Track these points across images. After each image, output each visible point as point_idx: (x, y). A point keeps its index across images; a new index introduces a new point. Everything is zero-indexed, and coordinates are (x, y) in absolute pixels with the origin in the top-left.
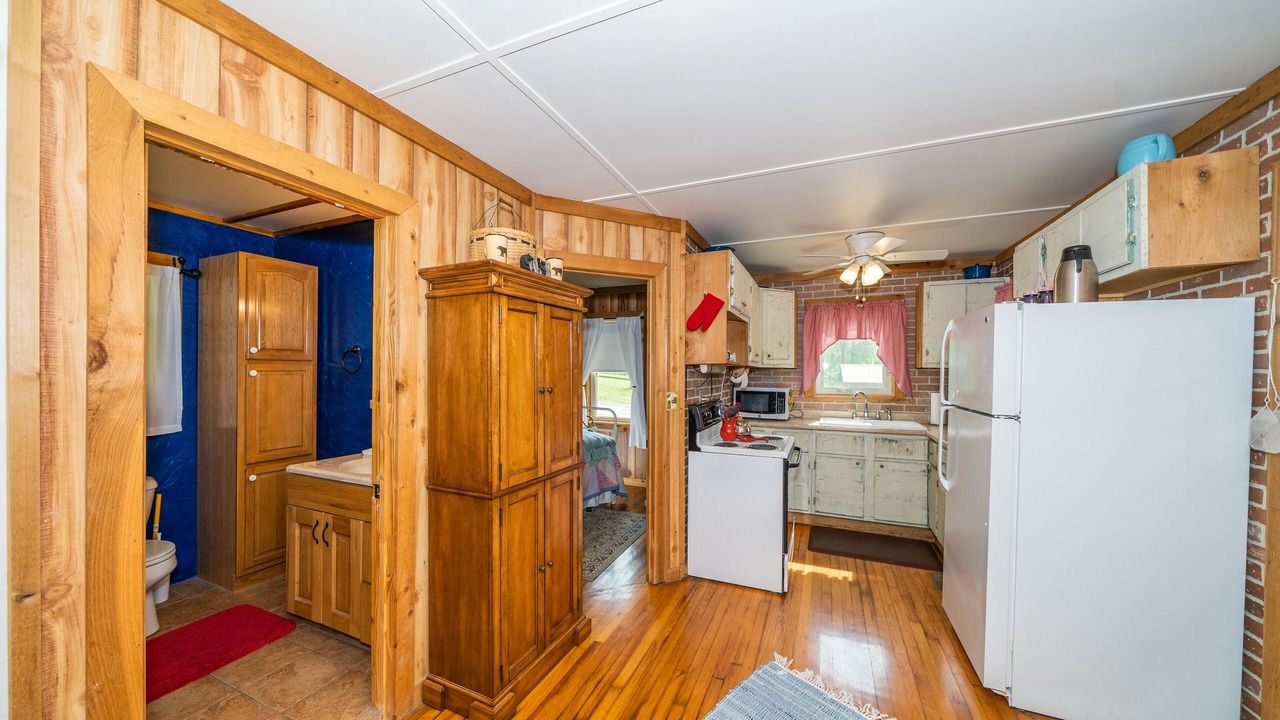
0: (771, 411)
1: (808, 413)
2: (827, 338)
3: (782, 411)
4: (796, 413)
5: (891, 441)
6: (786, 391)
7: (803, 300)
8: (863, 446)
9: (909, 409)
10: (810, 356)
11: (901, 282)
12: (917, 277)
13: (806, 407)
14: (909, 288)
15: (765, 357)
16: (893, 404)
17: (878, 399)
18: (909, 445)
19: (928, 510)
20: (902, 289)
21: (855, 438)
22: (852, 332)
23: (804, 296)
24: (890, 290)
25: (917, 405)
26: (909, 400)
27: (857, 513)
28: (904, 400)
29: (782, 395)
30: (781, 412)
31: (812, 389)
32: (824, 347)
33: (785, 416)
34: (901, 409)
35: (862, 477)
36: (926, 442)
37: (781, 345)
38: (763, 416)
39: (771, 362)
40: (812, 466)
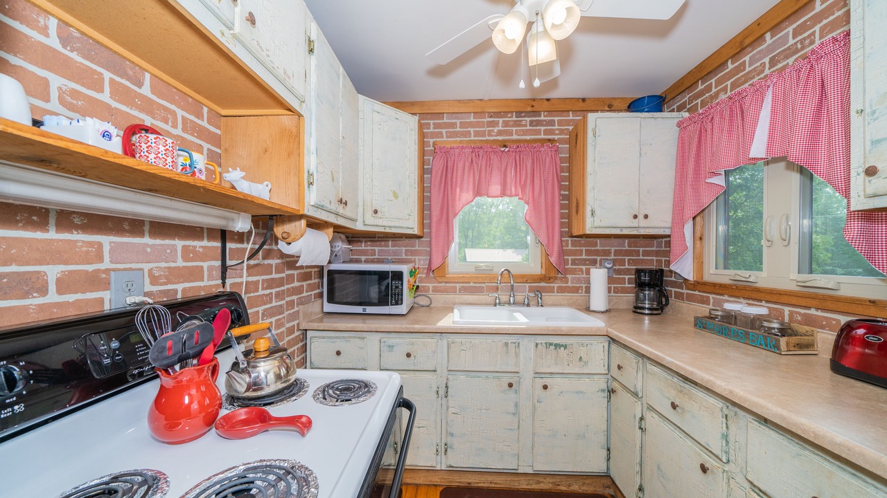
0: (383, 301)
1: (439, 299)
2: (463, 195)
3: (399, 302)
4: (422, 301)
5: (557, 346)
6: (405, 269)
7: (431, 141)
8: (517, 355)
9: (561, 290)
10: (439, 221)
11: (552, 123)
12: (571, 118)
13: (436, 290)
14: (562, 132)
15: (369, 213)
16: (543, 284)
17: (525, 279)
18: (582, 352)
19: (608, 450)
20: (552, 132)
21: (506, 344)
22: (496, 188)
23: (433, 135)
24: (538, 132)
25: (570, 284)
26: (561, 279)
27: (508, 464)
28: (556, 278)
29: (398, 276)
30: (397, 304)
31: (443, 266)
32: (458, 204)
33: (402, 309)
34: (551, 290)
35: (516, 405)
36: (606, 345)
37: (396, 196)
38: (370, 310)
39: (380, 222)
40: (442, 392)
